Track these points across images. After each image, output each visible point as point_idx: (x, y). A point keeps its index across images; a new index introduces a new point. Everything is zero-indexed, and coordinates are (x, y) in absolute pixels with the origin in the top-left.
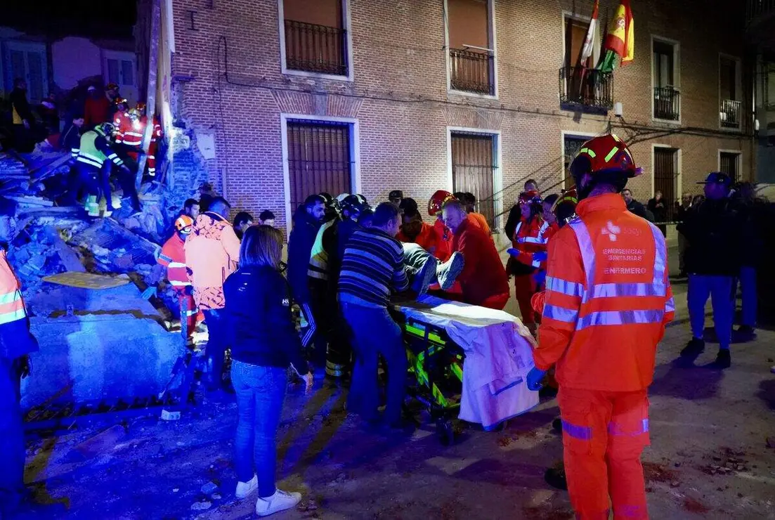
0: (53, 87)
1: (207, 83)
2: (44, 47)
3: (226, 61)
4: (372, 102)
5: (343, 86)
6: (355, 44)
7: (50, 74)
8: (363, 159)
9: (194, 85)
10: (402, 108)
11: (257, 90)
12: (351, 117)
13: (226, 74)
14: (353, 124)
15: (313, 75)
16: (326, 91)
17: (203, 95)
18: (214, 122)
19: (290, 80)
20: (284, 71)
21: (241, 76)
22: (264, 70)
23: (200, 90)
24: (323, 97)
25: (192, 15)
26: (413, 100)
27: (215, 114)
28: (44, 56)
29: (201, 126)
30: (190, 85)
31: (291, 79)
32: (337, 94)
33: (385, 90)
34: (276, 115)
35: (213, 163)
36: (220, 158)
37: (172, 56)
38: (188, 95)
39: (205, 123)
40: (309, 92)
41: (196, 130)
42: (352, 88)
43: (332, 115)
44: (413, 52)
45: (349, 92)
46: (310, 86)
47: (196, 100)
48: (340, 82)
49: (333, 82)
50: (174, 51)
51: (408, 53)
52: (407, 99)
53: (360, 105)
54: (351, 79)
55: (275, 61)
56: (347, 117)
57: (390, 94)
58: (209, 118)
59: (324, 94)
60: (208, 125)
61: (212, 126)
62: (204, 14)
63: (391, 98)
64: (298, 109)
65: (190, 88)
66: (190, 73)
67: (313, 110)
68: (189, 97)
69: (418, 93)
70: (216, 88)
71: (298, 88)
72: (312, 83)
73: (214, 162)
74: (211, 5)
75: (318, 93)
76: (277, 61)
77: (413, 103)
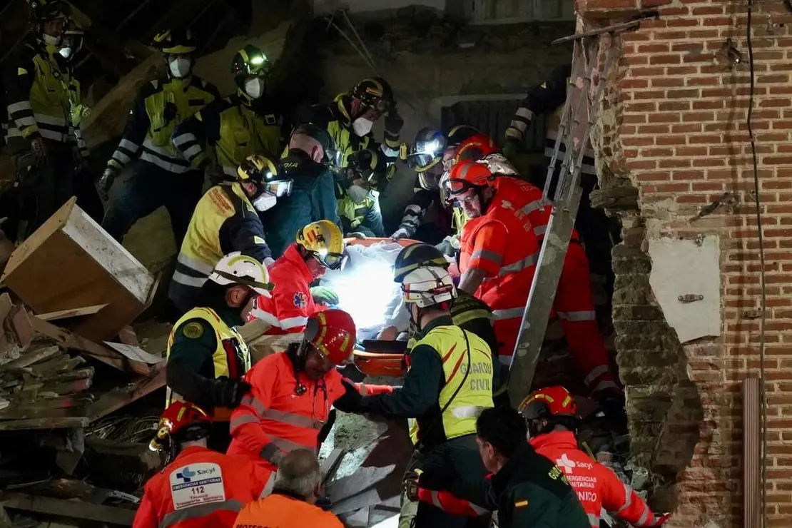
1: (703, 26)
9: (652, 40)
17: (686, 77)
18: (724, 182)
23: (676, 59)
27: (732, 151)
29: (671, 205)
30: (637, 44)
35: (710, 359)
36: (745, 334)
38: (629, 84)
39: (691, 192)
41: (655, 226)
47: (657, 102)
58: (705, 170)
60: (702, 199)
61: (716, 201)
65: (636, 54)
68: (632, 91)
70: (739, 41)
73: (717, 352)
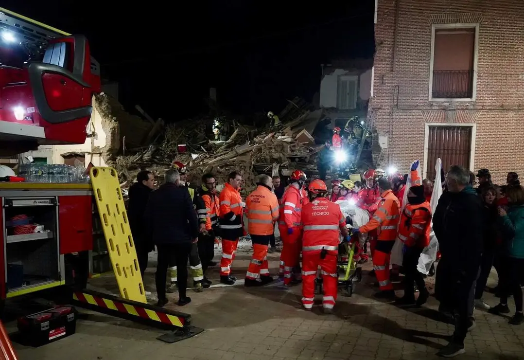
0: (359, 98)
1: (387, 110)
2: (356, 77)
3: (398, 98)
4: (487, 112)
5: (468, 104)
6: (479, 77)
7: (358, 92)
8: (477, 148)
10: (511, 114)
11: (413, 111)
12: (471, 123)
13: (397, 105)
14: (472, 127)
15: (449, 99)
16: (456, 108)
17: (384, 116)
18: (388, 129)
19: (432, 105)
20: (430, 99)
21: (406, 105)
22: (419, 100)
23: (383, 114)
24: (453, 112)
25: (383, 77)
26: (521, 108)
27: (390, 126)
28: (356, 82)
29: (382, 132)
31: (434, 104)
32: (463, 109)
33: (498, 104)
34: (423, 124)
36: (390, 148)
40: (444, 110)
41: (379, 134)
42: (474, 105)
43: (458, 122)
45: (471, 107)
46: (445, 106)
47: (381, 119)
48: (465, 102)
49: (461, 102)
50: (373, 96)
52: (516, 108)
53: (479, 115)
54: (474, 99)
55: (425, 94)
56: (468, 122)
57: (502, 106)
58: (386, 128)
59: (454, 110)
60: (386, 131)
62: (389, 75)
63: (503, 108)
64: (437, 120)
65: (378, 113)
66: (379, 106)
67: (446, 120)
68: (378, 118)
70: (391, 112)
71: (438, 108)
72: (447, 104)
73: (387, 150)
74: (392, 71)
75: (450, 110)
76: (427, 94)
77: (521, 111)
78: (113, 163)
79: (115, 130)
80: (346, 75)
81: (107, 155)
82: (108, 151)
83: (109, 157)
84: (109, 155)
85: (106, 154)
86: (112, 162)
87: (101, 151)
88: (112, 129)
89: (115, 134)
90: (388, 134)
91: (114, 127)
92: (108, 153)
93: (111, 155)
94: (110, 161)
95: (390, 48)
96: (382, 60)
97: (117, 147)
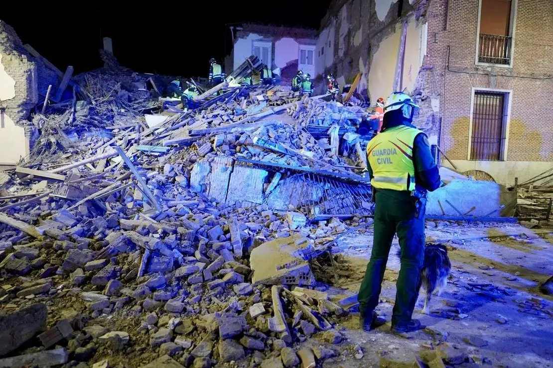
1: (438, 71)
2: (270, 44)
3: (449, 59)
4: (521, 80)
5: (506, 71)
6: (516, 45)
8: (512, 113)
10: (538, 83)
11: (462, 74)
12: (509, 89)
13: (448, 66)
14: (509, 93)
15: (491, 65)
16: (497, 74)
17: (436, 78)
18: (440, 92)
19: (479, 68)
20: (477, 63)
21: (455, 67)
22: (467, 63)
23: (435, 75)
24: (495, 77)
25: (435, 35)
26: (545, 77)
27: (441, 88)
28: (270, 50)
29: (434, 94)
32: (502, 75)
33: (529, 72)
34: (470, 88)
35: (437, 115)
36: (441, 112)
37: (424, 57)
40: (488, 75)
41: (431, 97)
42: (511, 72)
43: (498, 88)
44: (550, 48)
45: (509, 74)
46: (488, 71)
47: (433, 81)
48: (505, 69)
49: (501, 69)
50: (426, 55)
51: (546, 48)
52: (542, 77)
53: (514, 82)
54: (511, 66)
55: (472, 58)
56: (506, 89)
57: (532, 74)
58: (438, 90)
59: (495, 76)
60: (437, 94)
62: (442, 34)
63: (533, 77)
64: (481, 85)
65: (430, 74)
66: (431, 66)
67: (488, 84)
68: (430, 79)
69: (549, 74)
70: (443, 74)
71: (482, 73)
72: (489, 69)
73: (438, 113)
74: (445, 29)
75: (492, 76)
76: (474, 58)
77: (545, 80)
78: (30, 125)
79: (31, 73)
80: (261, 40)
81: (19, 112)
82: (19, 106)
83: (21, 114)
84: (21, 111)
85: (16, 110)
86: (29, 123)
87: (4, 106)
88: (27, 72)
89: (31, 81)
90: (439, 96)
91: (30, 70)
92: (20, 109)
93: (25, 112)
94: (24, 121)
95: (442, 5)
96: (434, 16)
97: (35, 100)
